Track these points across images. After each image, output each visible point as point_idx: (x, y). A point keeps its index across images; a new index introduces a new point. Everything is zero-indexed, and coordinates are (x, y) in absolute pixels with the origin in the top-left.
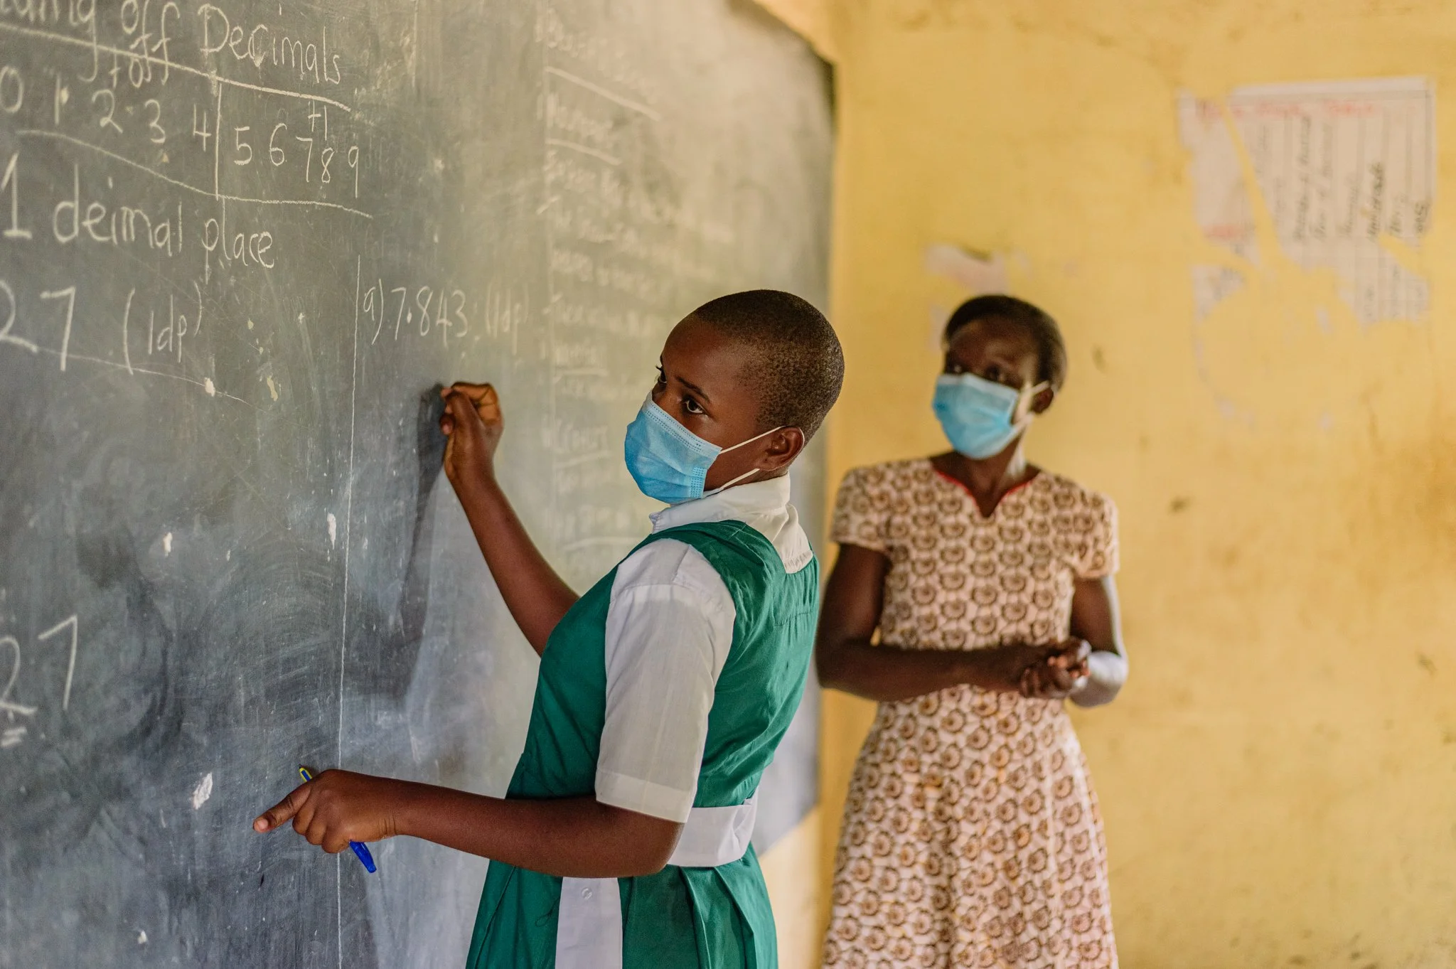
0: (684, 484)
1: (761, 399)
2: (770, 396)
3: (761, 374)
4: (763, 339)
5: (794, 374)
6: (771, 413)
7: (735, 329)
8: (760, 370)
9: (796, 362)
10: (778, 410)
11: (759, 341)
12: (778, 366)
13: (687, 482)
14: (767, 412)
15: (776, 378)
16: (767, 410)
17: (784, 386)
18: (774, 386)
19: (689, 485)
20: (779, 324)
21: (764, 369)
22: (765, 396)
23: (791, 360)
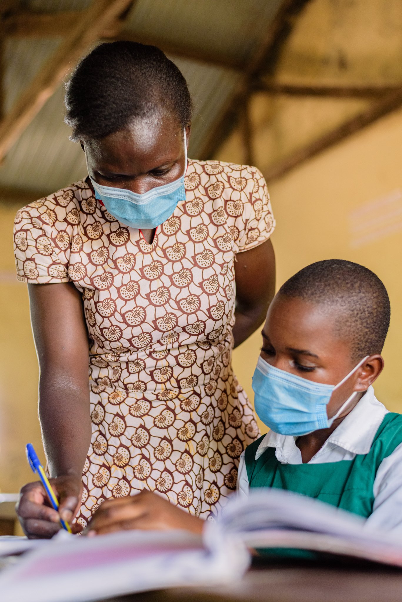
0: (312, 420)
1: (351, 342)
2: (357, 337)
3: (348, 324)
4: (342, 297)
5: (369, 316)
6: (359, 349)
7: (320, 296)
8: (347, 321)
9: (368, 307)
10: (363, 345)
11: (340, 300)
12: (357, 314)
13: (314, 418)
14: (357, 350)
15: (359, 323)
16: (356, 348)
17: (365, 327)
18: (358, 329)
19: (316, 419)
20: (347, 283)
21: (349, 319)
22: (354, 339)
23: (365, 307)
